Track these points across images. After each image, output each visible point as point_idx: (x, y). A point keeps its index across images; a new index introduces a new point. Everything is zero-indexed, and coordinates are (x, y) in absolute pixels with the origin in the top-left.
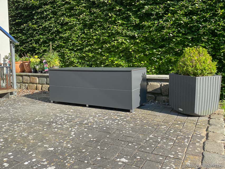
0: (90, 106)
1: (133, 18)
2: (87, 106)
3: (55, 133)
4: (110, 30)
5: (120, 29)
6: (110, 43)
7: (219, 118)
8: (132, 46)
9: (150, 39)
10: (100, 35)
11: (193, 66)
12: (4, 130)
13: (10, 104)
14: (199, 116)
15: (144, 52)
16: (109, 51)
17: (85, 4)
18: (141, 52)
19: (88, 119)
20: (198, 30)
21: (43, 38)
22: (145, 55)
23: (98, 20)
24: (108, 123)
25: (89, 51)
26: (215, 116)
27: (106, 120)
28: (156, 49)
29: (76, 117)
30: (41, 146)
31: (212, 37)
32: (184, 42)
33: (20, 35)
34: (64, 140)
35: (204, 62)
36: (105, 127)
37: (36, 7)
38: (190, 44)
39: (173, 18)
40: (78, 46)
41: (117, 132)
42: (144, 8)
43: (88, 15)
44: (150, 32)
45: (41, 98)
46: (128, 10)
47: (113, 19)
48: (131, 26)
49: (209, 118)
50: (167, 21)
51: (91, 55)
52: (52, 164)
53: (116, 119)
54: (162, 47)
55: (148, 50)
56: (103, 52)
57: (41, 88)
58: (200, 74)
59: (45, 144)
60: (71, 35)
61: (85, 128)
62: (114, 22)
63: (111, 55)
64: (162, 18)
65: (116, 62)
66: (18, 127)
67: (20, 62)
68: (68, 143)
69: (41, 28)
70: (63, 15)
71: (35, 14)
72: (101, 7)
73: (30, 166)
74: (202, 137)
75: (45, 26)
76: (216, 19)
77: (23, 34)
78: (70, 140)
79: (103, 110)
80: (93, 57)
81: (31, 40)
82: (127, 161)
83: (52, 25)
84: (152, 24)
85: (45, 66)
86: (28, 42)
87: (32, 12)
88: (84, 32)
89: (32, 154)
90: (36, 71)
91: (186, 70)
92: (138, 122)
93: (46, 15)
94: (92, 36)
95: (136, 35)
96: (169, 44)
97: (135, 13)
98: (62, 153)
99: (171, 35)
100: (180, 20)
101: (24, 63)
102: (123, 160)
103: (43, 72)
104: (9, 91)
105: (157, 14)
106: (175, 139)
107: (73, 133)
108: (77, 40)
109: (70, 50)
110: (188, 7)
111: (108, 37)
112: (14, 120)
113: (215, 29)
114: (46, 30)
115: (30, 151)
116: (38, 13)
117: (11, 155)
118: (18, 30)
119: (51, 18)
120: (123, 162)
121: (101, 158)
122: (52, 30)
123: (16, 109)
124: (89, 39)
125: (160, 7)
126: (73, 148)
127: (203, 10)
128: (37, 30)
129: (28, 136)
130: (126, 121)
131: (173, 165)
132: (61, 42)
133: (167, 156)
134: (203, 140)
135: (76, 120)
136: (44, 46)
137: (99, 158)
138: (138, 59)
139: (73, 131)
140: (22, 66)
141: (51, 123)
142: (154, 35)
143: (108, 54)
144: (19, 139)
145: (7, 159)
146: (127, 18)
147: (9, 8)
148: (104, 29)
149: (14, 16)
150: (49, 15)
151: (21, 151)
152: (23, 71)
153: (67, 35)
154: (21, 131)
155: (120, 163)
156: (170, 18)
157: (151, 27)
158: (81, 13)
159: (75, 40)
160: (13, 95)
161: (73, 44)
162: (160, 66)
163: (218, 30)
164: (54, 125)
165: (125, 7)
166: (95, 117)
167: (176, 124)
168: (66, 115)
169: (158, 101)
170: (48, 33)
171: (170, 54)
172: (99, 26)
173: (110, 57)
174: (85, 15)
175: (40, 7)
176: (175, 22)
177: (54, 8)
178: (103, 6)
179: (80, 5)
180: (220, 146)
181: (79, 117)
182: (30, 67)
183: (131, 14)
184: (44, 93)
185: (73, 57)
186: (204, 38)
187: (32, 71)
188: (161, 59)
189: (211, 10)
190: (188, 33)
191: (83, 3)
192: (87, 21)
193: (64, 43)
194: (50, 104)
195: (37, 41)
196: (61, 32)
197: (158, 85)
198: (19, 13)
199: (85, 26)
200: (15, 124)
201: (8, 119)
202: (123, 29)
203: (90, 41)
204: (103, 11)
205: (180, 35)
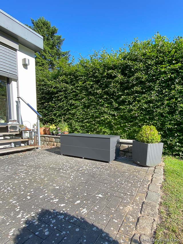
0: (85, 158)
1: (114, 103)
2: (83, 158)
3: (61, 176)
4: (100, 110)
5: (106, 110)
6: (100, 118)
7: (161, 169)
8: (113, 120)
9: (124, 117)
10: (94, 113)
11: (146, 137)
12: (30, 174)
13: (36, 156)
14: (149, 167)
15: (120, 124)
16: (99, 122)
17: (85, 92)
18: (119, 124)
19: (83, 167)
20: (153, 112)
21: (58, 113)
22: (121, 126)
23: (93, 103)
24: (94, 170)
25: (87, 122)
26: (159, 167)
27: (93, 168)
28: (127, 123)
29: (76, 165)
30: (52, 185)
31: (161, 117)
32: (145, 119)
33: (44, 110)
34: (66, 181)
35: (153, 135)
36: (92, 173)
37: (54, 93)
38: (148, 121)
39: (138, 105)
40: (80, 119)
41: (98, 177)
42: (121, 97)
43: (87, 100)
44: (124, 112)
45: (56, 152)
46: (111, 98)
47: (102, 103)
48: (113, 108)
49: (155, 168)
50: (134, 106)
51: (88, 125)
52: (57, 198)
53: (100, 168)
54: (131, 122)
55: (123, 123)
56: (96, 123)
57: (57, 145)
58: (151, 142)
59: (54, 184)
60: (76, 112)
61: (80, 174)
62: (102, 105)
63: (100, 125)
64: (132, 104)
65: (103, 130)
66: (39, 171)
67: (43, 128)
68: (68, 183)
69: (57, 106)
70: (71, 99)
71: (54, 97)
72: (95, 95)
73: (43, 199)
74: (149, 181)
75: (60, 105)
76: (164, 107)
77: (46, 110)
78: (70, 181)
79: (93, 161)
80: (90, 126)
81: (51, 114)
82: (102, 196)
83: (65, 105)
84: (125, 107)
85: (59, 131)
86: (49, 115)
87: (52, 96)
88: (84, 111)
89: (45, 190)
90: (53, 134)
91: (142, 139)
92: (113, 170)
93: (61, 98)
94: (89, 113)
95: (116, 114)
96: (135, 121)
97: (116, 100)
98: (64, 190)
99: (137, 115)
100: (142, 106)
101: (46, 129)
102: (100, 195)
103: (58, 135)
104: (36, 147)
105: (129, 101)
106: (132, 182)
107: (72, 177)
108: (80, 115)
109: (75, 121)
110: (148, 98)
111: (99, 114)
112: (37, 167)
113: (163, 113)
114: (61, 108)
115: (44, 189)
116: (56, 97)
117: (32, 191)
118: (43, 107)
119: (64, 100)
120: (100, 197)
121: (87, 194)
122: (64, 108)
123: (39, 159)
124: (87, 115)
125: (131, 98)
126: (71, 187)
127: (156, 101)
128: (55, 107)
129: (44, 178)
130: (105, 169)
131: (129, 200)
132: (70, 116)
133: (126, 194)
134: (149, 183)
135: (75, 168)
136: (59, 118)
137: (86, 194)
138: (116, 129)
139: (72, 175)
140: (45, 130)
141: (60, 169)
142: (127, 114)
143: (98, 125)
144: (39, 180)
145: (30, 193)
146: (111, 103)
147: (37, 93)
148: (97, 109)
149: (41, 98)
150: (62, 98)
151: (39, 188)
152: (46, 134)
153: (73, 112)
154: (40, 174)
155: (97, 198)
156: (136, 105)
157: (125, 110)
158: (83, 98)
159: (78, 115)
160: (38, 149)
161: (78, 118)
162: (129, 133)
163: (164, 114)
164: (61, 171)
165: (110, 96)
166: (87, 166)
167: (134, 172)
168: (69, 164)
169: (126, 156)
170: (62, 110)
171: (135, 127)
172: (93, 107)
173: (100, 127)
174: (85, 100)
175: (57, 93)
176: (140, 107)
177: (66, 94)
178: (96, 95)
179: (82, 93)
180: (158, 187)
181: (78, 166)
182: (49, 132)
183: (113, 101)
184: (58, 148)
185: (77, 126)
186: (156, 118)
187: (51, 134)
188: (130, 129)
189: (162, 101)
190: (147, 114)
191: (84, 92)
192: (86, 104)
193: (71, 116)
194: (61, 156)
195: (55, 115)
196: (70, 110)
197: (126, 146)
198: (44, 96)
199: (85, 106)
200: (37, 170)
201: (33, 166)
202: (108, 110)
203: (88, 116)
204: (96, 98)
205: (142, 115)
